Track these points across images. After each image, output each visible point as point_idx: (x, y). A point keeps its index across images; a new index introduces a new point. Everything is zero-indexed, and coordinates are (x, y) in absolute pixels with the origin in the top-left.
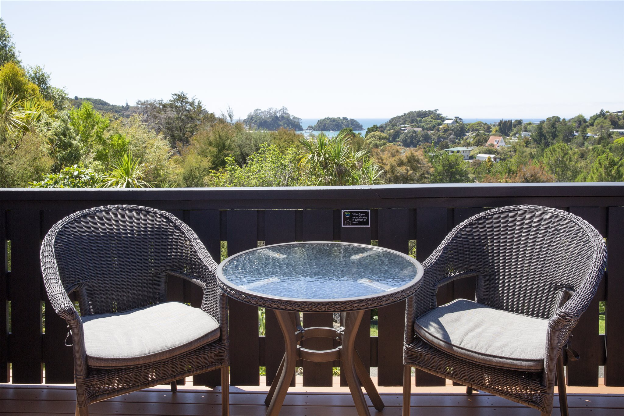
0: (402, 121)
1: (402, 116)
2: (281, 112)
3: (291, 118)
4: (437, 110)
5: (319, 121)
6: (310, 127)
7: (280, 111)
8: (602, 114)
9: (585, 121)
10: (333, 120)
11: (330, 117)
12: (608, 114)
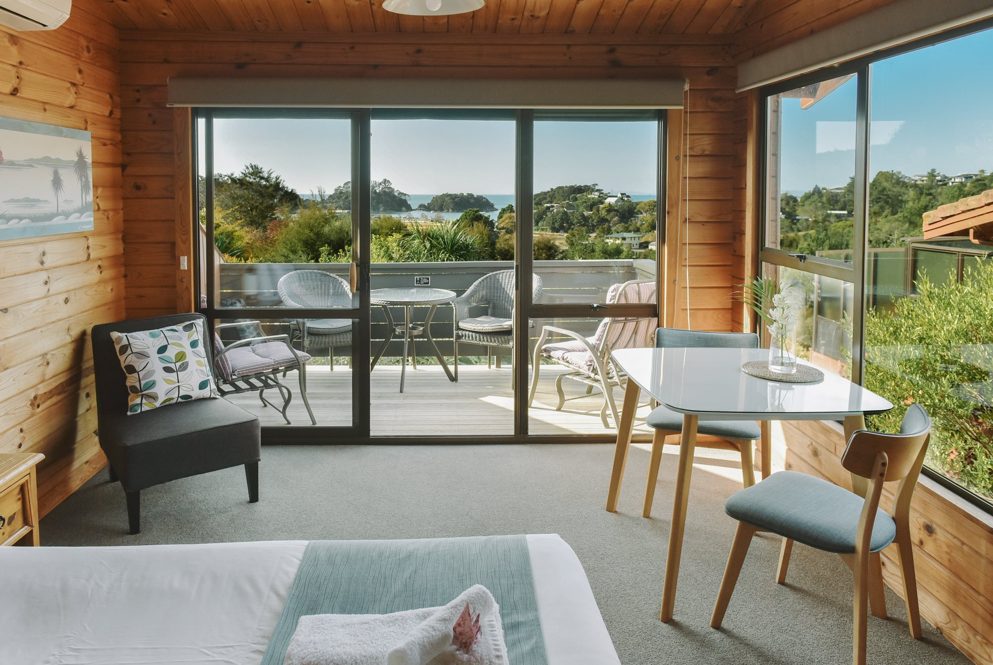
0: (549, 199)
1: (549, 192)
2: (381, 187)
3: (396, 194)
4: (596, 184)
5: (434, 198)
6: (423, 207)
7: (380, 184)
8: (817, 192)
9: (795, 200)
10: (453, 197)
11: (450, 193)
12: (825, 191)
